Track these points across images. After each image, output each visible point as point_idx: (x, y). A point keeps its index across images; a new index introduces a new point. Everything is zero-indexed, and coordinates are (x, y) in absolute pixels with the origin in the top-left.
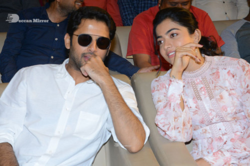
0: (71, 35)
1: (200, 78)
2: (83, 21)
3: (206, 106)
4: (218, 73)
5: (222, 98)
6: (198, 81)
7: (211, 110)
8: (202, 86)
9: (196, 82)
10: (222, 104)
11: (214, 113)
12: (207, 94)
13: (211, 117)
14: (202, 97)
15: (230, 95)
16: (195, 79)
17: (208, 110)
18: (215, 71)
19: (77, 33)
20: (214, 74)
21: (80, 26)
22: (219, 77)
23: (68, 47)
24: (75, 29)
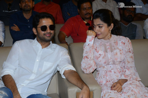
0: (36, 28)
1: (109, 43)
2: (40, 20)
3: (109, 55)
4: (117, 42)
5: (117, 54)
6: (108, 44)
7: (111, 58)
8: (109, 47)
9: (106, 45)
10: (116, 57)
11: (111, 60)
12: (110, 51)
13: (110, 61)
14: (108, 52)
15: (121, 53)
16: (106, 43)
17: (109, 58)
18: (116, 41)
19: (39, 26)
20: (115, 42)
21: (39, 23)
22: (117, 44)
23: (36, 34)
24: (37, 25)
